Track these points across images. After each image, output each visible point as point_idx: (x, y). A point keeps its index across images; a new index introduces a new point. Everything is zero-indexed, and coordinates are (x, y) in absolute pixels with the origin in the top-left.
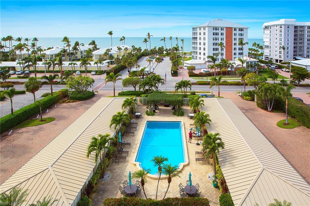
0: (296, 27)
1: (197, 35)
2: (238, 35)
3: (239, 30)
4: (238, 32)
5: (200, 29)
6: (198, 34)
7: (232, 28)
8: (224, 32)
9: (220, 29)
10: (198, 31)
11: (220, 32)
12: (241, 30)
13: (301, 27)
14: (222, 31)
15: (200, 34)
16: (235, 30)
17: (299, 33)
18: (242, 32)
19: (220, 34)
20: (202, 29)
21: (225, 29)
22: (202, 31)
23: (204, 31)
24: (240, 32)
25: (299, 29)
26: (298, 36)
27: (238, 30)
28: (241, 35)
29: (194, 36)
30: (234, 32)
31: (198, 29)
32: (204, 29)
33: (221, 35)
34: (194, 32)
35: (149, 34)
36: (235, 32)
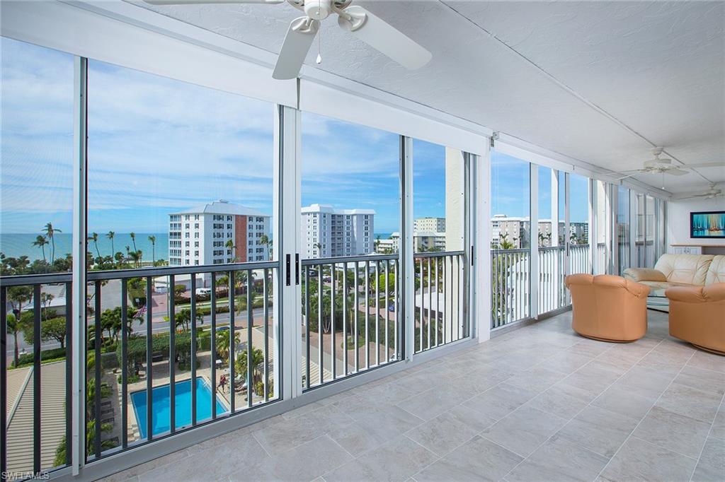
0: (333, 216)
1: (180, 229)
2: (254, 227)
3: (257, 220)
4: (254, 223)
5: (188, 216)
6: (183, 227)
7: (246, 216)
8: (233, 222)
9: (225, 218)
10: (184, 221)
11: (225, 222)
12: (260, 219)
13: (339, 216)
14: (229, 222)
15: (188, 226)
16: (251, 219)
17: (337, 224)
18: (261, 223)
19: (225, 227)
20: (192, 218)
21: (234, 219)
22: (192, 220)
23: (197, 221)
24: (259, 223)
25: (337, 219)
26: (336, 228)
27: (254, 219)
28: (260, 229)
29: (173, 231)
30: (248, 223)
31: (183, 218)
32: (197, 216)
33: (228, 228)
34: (173, 223)
35: (50, 226)
36: (251, 223)
